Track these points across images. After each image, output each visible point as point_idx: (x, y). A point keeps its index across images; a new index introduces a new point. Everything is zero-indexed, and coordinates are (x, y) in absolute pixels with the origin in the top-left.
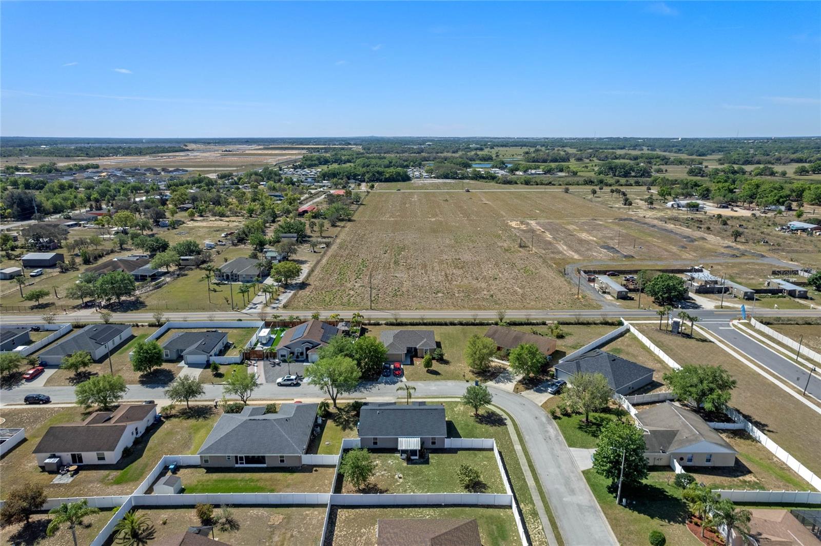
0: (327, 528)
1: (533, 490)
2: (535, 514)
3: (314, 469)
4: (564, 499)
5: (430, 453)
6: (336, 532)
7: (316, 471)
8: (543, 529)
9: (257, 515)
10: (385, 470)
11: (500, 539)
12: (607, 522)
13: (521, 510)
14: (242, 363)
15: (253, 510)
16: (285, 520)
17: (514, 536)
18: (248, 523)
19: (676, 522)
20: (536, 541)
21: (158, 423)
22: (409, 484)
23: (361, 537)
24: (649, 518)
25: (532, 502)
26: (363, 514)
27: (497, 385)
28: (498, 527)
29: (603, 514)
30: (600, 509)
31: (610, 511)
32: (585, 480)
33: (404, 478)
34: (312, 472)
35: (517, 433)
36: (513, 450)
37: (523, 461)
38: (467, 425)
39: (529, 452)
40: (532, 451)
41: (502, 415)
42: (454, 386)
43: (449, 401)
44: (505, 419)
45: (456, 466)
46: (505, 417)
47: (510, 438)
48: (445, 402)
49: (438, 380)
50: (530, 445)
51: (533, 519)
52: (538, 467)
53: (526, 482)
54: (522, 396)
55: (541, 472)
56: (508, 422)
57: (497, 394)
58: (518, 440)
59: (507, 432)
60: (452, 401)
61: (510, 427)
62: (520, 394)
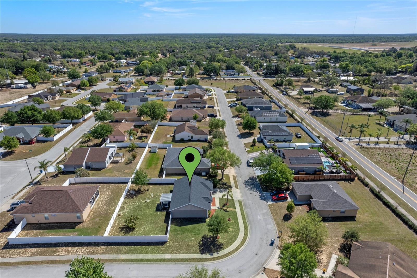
8: (79, 255)
22: (140, 204)
33: (145, 203)
35: (189, 259)
36: (164, 253)
37: (149, 256)
38: (199, 230)
39: (161, 263)
40: (163, 266)
41: (218, 253)
42: (268, 229)
43: (238, 224)
44: (212, 255)
45: (151, 222)
46: (215, 255)
47: (181, 253)
48: (237, 222)
49: (275, 220)
50: (171, 266)
51: (89, 251)
52: (141, 265)
53: (125, 254)
54: (258, 274)
55: (135, 265)
56: (207, 256)
57: (259, 255)
58: (178, 258)
59: (191, 253)
60: (238, 226)
61: (199, 256)
62: (263, 273)
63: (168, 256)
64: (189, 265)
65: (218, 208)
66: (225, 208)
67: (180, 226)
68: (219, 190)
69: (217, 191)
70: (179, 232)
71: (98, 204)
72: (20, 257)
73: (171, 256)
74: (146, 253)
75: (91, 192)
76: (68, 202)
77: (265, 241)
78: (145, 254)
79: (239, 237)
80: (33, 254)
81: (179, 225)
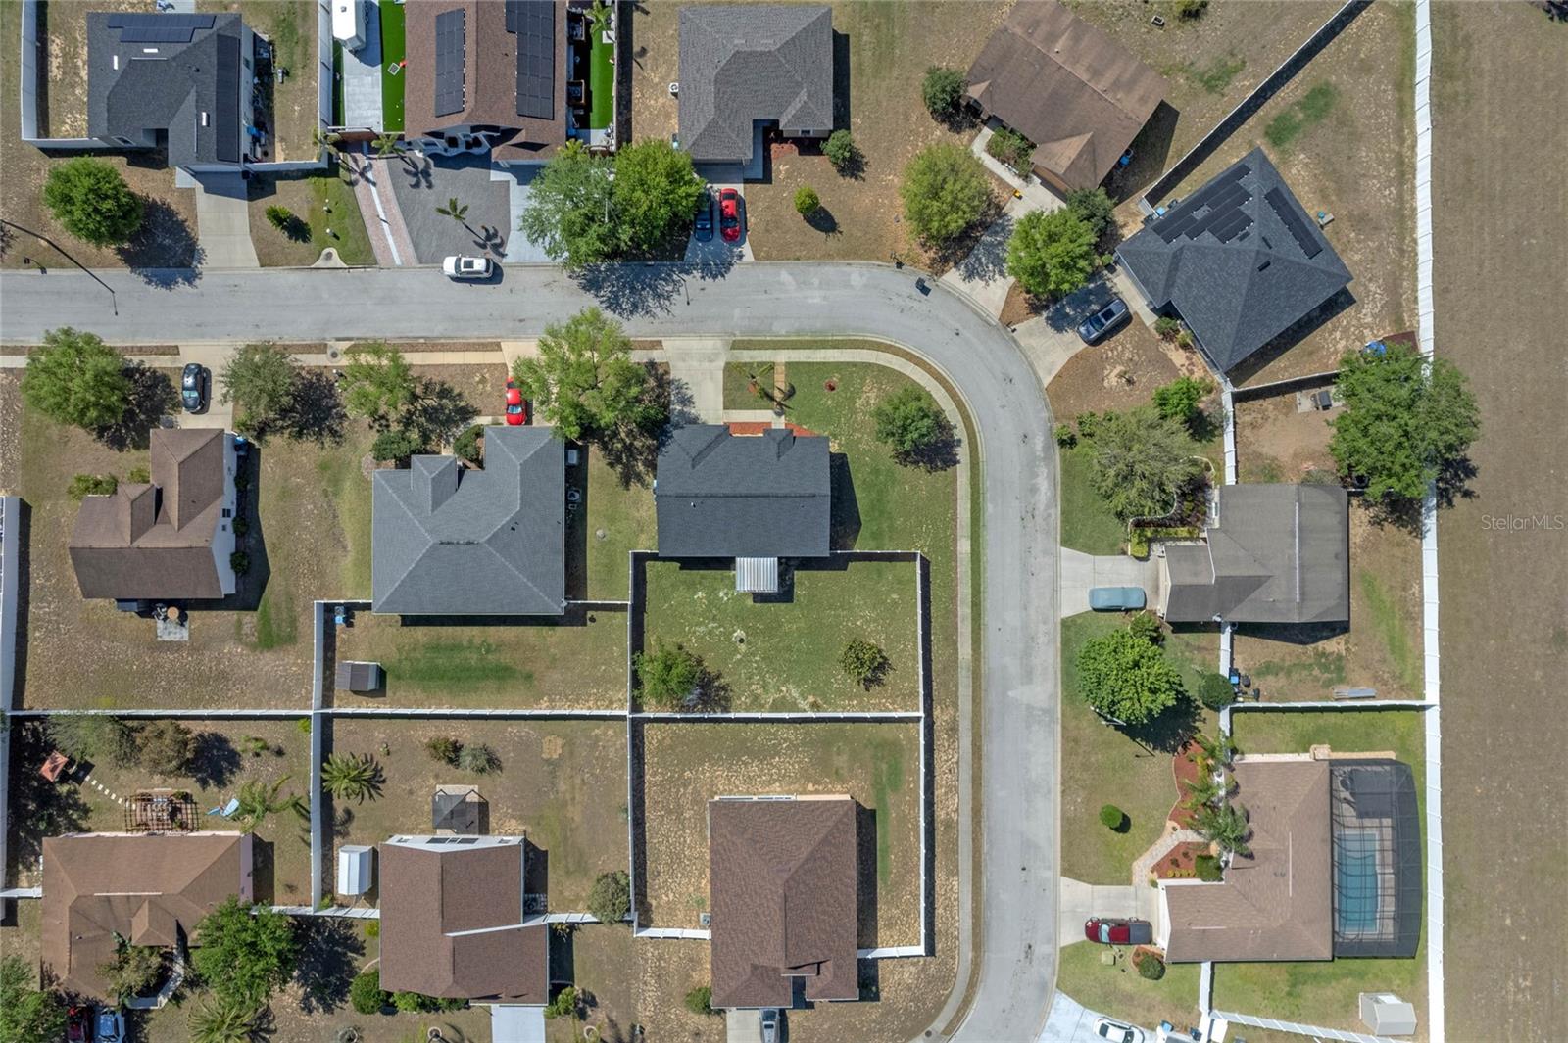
0: (633, 770)
1: (964, 672)
2: (953, 729)
3: (589, 614)
4: (1010, 694)
5: (797, 569)
6: (647, 777)
7: (593, 620)
8: (957, 763)
9: (521, 737)
10: (714, 619)
11: (888, 791)
12: (1060, 745)
13: (933, 723)
14: (332, 170)
15: (510, 725)
16: (567, 749)
17: (909, 783)
18: (511, 755)
19: (1164, 749)
20: (941, 787)
21: (247, 460)
22: (757, 658)
23: (685, 787)
24: (1128, 738)
25: (955, 705)
26: (684, 737)
27: (964, 287)
28: (890, 766)
29: (1059, 728)
30: (1060, 716)
31: (1074, 723)
32: (1059, 645)
33: (749, 643)
34: (585, 624)
35: (972, 495)
36: (953, 556)
37: (965, 590)
38: (876, 472)
39: (983, 559)
40: (989, 555)
41: (955, 427)
42: (866, 286)
43: (848, 363)
44: (960, 441)
45: (841, 607)
46: (960, 433)
47: (955, 513)
48: (838, 366)
49: (830, 256)
50: (989, 536)
51: (948, 741)
52: (988, 606)
53: (956, 650)
54: (1015, 341)
55: (990, 620)
56: (963, 453)
57: (961, 329)
58: (969, 521)
59: (954, 491)
60: (854, 365)
61: (963, 472)
62: (1014, 330)
63: (964, 547)
64: (988, 495)
65: (779, 415)
66: (778, 395)
67: (859, 524)
68: (679, 408)
69: (681, 413)
70: (885, 525)
71: (769, 783)
72: (957, 900)
73: (964, 540)
74: (954, 599)
75: (760, 814)
76: (824, 857)
77: (910, 303)
78: (956, 602)
79: (896, 368)
80: (954, 871)
81: (854, 527)
